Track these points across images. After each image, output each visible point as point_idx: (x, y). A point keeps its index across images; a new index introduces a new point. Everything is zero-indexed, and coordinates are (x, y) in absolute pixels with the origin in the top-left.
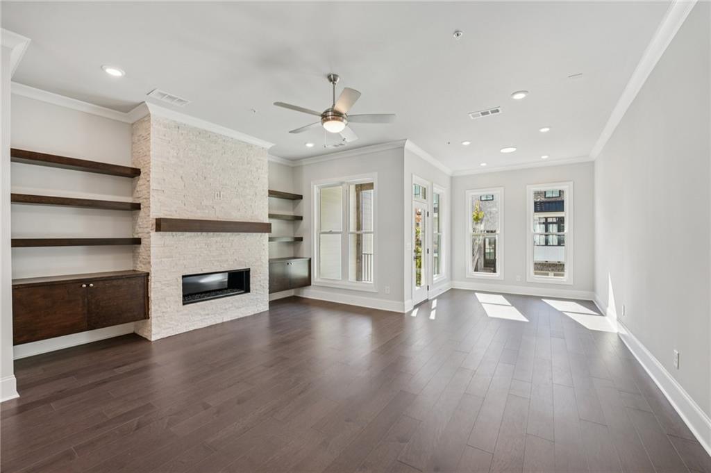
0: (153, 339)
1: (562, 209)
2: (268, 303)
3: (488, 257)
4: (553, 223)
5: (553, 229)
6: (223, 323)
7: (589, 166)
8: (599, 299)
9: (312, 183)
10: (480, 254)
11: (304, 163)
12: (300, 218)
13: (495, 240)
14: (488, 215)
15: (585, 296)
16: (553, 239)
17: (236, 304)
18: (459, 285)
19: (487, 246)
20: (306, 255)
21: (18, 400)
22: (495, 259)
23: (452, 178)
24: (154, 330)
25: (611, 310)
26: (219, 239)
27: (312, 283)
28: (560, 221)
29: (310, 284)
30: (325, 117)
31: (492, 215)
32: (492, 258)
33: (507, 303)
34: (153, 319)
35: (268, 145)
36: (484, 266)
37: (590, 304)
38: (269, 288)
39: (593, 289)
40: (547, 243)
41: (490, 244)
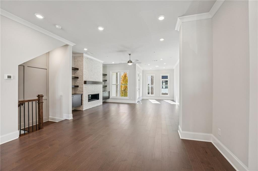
0: (84, 110)
1: (167, 78)
2: (102, 102)
4: (164, 82)
5: (164, 83)
6: (95, 107)
7: (172, 70)
8: (175, 99)
9: (110, 71)
11: (108, 66)
12: (106, 80)
15: (172, 99)
16: (164, 87)
17: (97, 102)
18: (145, 98)
20: (108, 90)
21: (73, 119)
23: (143, 71)
24: (84, 108)
25: (177, 101)
26: (94, 86)
27: (110, 98)
28: (167, 81)
29: (109, 98)
30: (129, 62)
33: (156, 101)
34: (84, 105)
35: (102, 62)
37: (173, 101)
38: (103, 99)
39: (174, 98)
40: (163, 88)
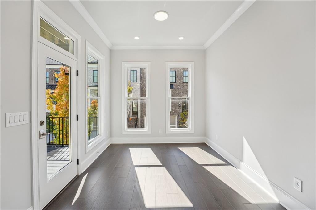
3: (134, 110)
10: (131, 110)
13: (137, 102)
14: (134, 90)
19: (134, 105)
22: (137, 111)
31: (136, 90)
32: (136, 111)
36: (133, 115)
41: (135, 103)
